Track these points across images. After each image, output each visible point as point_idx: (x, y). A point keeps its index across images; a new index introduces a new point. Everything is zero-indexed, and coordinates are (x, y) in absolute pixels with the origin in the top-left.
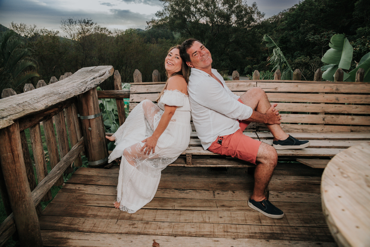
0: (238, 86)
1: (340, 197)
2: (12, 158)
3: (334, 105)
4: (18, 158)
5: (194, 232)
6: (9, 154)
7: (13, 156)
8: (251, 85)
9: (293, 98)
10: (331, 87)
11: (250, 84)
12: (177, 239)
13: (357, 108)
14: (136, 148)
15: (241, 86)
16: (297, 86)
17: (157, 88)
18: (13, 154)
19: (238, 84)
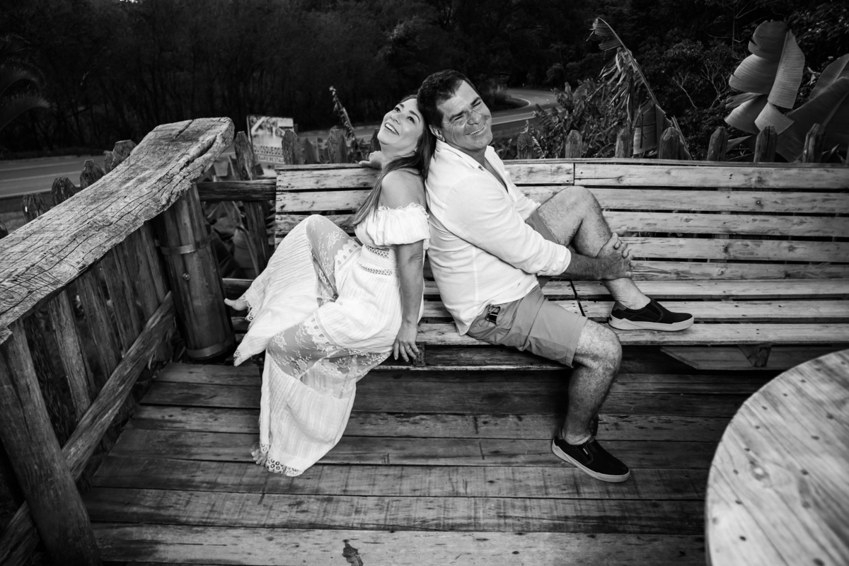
0: (531, 172)
1: (743, 538)
2: (15, 394)
3: (751, 217)
4: (28, 394)
5: (433, 520)
6: (6, 386)
7: (17, 391)
8: (560, 170)
9: (659, 200)
10: (745, 175)
11: (559, 168)
12: (396, 537)
13: (802, 223)
14: (297, 336)
15: (537, 172)
16: (668, 173)
17: (340, 177)
18: (15, 386)
19: (532, 168)
